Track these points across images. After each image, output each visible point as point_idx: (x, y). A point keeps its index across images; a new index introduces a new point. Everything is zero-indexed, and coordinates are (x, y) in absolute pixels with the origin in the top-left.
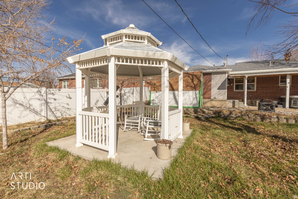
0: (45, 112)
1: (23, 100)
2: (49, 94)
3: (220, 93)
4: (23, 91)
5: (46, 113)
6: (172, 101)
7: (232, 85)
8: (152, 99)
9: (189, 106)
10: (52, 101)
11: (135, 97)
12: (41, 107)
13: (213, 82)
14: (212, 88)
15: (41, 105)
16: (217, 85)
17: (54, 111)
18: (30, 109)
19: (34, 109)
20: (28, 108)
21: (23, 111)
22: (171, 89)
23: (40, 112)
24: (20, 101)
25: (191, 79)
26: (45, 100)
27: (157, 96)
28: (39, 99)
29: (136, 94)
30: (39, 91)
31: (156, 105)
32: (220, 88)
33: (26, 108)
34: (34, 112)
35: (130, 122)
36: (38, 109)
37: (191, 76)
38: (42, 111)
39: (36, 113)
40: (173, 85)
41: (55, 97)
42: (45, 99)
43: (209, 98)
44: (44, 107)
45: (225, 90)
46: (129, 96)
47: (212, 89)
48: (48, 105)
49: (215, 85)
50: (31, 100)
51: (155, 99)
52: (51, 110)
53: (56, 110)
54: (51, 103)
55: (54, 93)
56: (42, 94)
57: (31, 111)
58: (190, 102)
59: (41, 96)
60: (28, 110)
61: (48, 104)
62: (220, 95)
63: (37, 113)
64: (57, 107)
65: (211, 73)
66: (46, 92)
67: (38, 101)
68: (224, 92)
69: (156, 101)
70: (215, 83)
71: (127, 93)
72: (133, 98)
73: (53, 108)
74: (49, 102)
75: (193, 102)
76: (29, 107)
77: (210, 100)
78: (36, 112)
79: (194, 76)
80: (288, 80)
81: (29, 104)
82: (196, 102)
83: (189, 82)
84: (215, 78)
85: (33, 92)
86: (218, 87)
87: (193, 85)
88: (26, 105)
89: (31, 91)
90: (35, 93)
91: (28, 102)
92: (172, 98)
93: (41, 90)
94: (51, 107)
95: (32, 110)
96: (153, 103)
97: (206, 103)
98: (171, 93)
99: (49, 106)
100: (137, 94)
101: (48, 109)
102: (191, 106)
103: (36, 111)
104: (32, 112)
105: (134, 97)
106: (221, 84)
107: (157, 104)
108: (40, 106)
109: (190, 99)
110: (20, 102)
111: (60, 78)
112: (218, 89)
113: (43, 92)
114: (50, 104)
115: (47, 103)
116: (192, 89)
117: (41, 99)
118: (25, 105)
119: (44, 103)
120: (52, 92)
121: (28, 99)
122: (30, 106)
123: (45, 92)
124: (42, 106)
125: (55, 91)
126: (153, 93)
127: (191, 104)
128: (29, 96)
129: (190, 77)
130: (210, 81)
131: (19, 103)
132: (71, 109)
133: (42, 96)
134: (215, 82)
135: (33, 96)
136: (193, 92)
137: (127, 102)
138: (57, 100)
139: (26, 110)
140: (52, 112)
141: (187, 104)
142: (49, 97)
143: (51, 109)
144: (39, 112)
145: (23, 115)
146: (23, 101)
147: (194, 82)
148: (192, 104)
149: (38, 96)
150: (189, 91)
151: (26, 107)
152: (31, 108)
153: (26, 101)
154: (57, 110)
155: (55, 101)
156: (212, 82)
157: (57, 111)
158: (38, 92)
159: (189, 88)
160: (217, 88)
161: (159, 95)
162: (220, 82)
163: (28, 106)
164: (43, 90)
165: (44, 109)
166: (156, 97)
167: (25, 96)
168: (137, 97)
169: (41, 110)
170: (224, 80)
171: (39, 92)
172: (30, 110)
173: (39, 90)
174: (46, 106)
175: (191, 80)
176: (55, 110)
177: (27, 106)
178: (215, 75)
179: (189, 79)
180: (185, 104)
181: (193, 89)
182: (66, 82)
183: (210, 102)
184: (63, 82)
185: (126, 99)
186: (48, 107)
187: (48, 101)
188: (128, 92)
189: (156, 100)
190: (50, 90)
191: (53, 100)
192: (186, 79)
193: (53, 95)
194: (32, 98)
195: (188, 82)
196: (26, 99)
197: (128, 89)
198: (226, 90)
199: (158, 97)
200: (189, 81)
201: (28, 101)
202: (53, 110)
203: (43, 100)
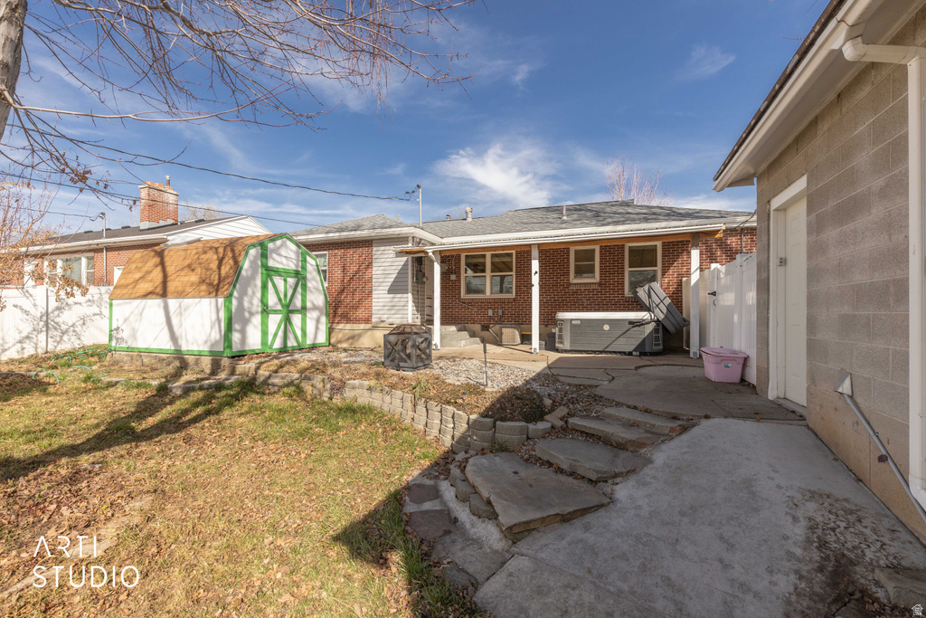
3: (393, 304)
6: (162, 333)
7: (453, 277)
8: (115, 324)
9: (201, 349)
13: (376, 271)
14: (374, 288)
16: (387, 280)
22: (162, 291)
25: (218, 258)
27: (127, 314)
31: (124, 345)
32: (393, 289)
37: (222, 250)
43: (368, 320)
45: (405, 295)
47: (374, 292)
49: (381, 280)
51: (121, 325)
58: (203, 337)
62: (393, 312)
65: (372, 241)
68: (403, 299)
69: (126, 331)
70: (381, 272)
75: (210, 335)
77: (369, 326)
79: (228, 249)
80: (535, 265)
82: (218, 337)
83: (211, 269)
84: (382, 256)
86: (390, 284)
87: (217, 277)
96: (116, 339)
97: (360, 336)
98: (159, 306)
102: (206, 348)
106: (394, 276)
107: (126, 342)
109: (203, 327)
112: (391, 291)
116: (210, 293)
126: (119, 305)
127: (206, 342)
129: (217, 253)
130: (369, 265)
134: (381, 268)
136: (211, 303)
141: (197, 342)
147: (223, 267)
148: (209, 343)
150: (202, 297)
156: (374, 269)
159: (204, 287)
160: (387, 288)
161: (133, 311)
162: (394, 268)
166: (125, 320)
170: (402, 263)
175: (217, 262)
178: (382, 248)
179: (215, 257)
180: (193, 344)
181: (213, 292)
183: (369, 333)
189: (124, 327)
192: (207, 260)
195: (207, 269)
198: (410, 295)
199: (129, 317)
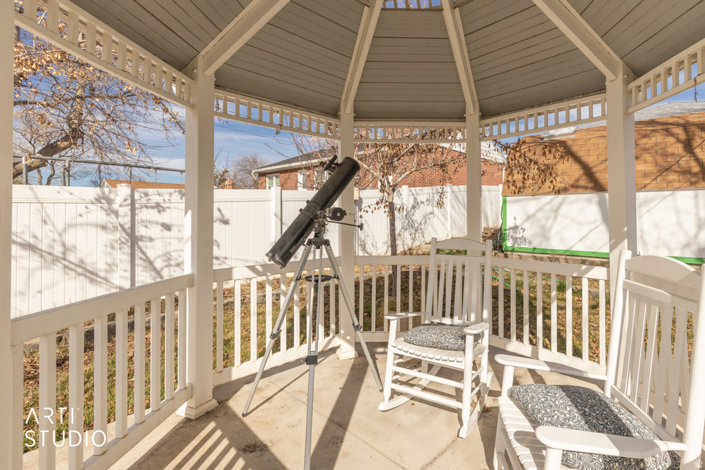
0: (125, 271)
1: (37, 228)
2: (142, 207)
4: (37, 198)
5: (128, 274)
6: (594, 232)
8: (510, 223)
10: (155, 231)
11: (449, 218)
12: (110, 254)
15: (113, 248)
17: (162, 269)
18: (66, 263)
19: (82, 261)
20: (56, 260)
21: (35, 270)
22: (590, 185)
23: (107, 271)
24: (23, 233)
25: (678, 140)
26: (124, 229)
27: (531, 211)
28: (104, 228)
29: (453, 207)
30: (103, 198)
31: (527, 246)
33: (49, 258)
34: (80, 274)
35: (415, 364)
36: (98, 261)
37: (679, 131)
38: (115, 268)
39: (91, 275)
40: (594, 170)
41: (165, 217)
42: (128, 226)
44: (122, 256)
46: (431, 213)
48: (140, 248)
50: (72, 231)
51: (522, 224)
52: (151, 263)
53: (169, 266)
54: (151, 239)
55: (165, 205)
56: (115, 206)
57: (71, 269)
58: (681, 239)
59: (113, 216)
60: (58, 268)
61: (140, 243)
63: (94, 277)
64: (174, 255)
66: (129, 202)
67: (101, 233)
69: (529, 231)
71: (422, 202)
72: (442, 218)
73: (158, 257)
74: (142, 236)
75: (696, 236)
76: (60, 255)
78: (90, 272)
79: (693, 128)
81: (64, 245)
83: (673, 154)
85: (78, 201)
87: (693, 164)
88: (52, 247)
89: (70, 196)
90: (89, 205)
91: (56, 237)
92: (595, 221)
93: (110, 192)
94: (151, 254)
95: (73, 266)
96: (515, 239)
98: (590, 201)
99: (145, 250)
100: (457, 208)
101: (138, 261)
103: (88, 268)
104: (73, 274)
105: (445, 217)
107: (530, 243)
108: (109, 249)
109: (679, 224)
110: (23, 236)
111: (259, 170)
113: (119, 200)
114: (149, 244)
115: (134, 239)
116: (692, 184)
117: (110, 226)
118: (44, 248)
119: (123, 240)
120: (156, 201)
121: (60, 226)
122: (64, 253)
123: (125, 200)
124: (115, 252)
125: (167, 197)
126: (516, 202)
127: (687, 245)
128: (60, 216)
129: (672, 135)
131: (19, 240)
132: (226, 258)
133: (116, 214)
135: (81, 215)
136: (696, 196)
137: (423, 233)
138: (174, 229)
139: (47, 268)
140: (153, 273)
141: (666, 245)
142: (144, 218)
143: (152, 259)
144: (102, 274)
145: (35, 285)
146: (38, 234)
147: (697, 151)
148: (694, 248)
149: (98, 215)
150: (678, 189)
151: (50, 254)
152: (71, 257)
153: (51, 235)
154: (173, 263)
155: (166, 233)
157: (172, 269)
158: (98, 200)
159: (672, 177)
161: (540, 209)
163: (58, 251)
164: (119, 193)
165: (121, 261)
166: (528, 218)
167: (48, 216)
168: (457, 216)
169: (110, 265)
171: (103, 201)
172: (65, 267)
173: (103, 193)
174: (127, 249)
175: (680, 146)
176: (165, 264)
177: (51, 251)
179: (671, 140)
180: (657, 247)
181: (697, 182)
182: (274, 178)
184: (267, 179)
185: (420, 224)
186: (138, 254)
187: (137, 234)
188: (428, 200)
189: (526, 226)
190: (146, 195)
191: (160, 228)
192: (656, 144)
193: (159, 212)
194: (74, 221)
195: (665, 155)
196: (50, 227)
197: (427, 190)
199: (534, 215)
200: (670, 150)
201: (60, 235)
202: (159, 264)
203: (119, 228)
